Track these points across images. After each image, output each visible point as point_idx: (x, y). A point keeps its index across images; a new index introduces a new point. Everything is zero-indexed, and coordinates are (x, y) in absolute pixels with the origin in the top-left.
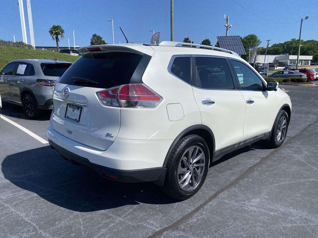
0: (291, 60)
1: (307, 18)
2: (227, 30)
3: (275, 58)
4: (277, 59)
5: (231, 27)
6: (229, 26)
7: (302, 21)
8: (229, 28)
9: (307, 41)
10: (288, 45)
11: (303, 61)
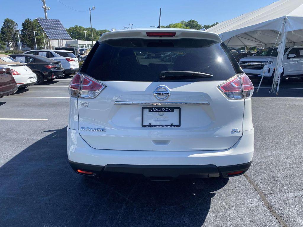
0: (80, 44)
1: (94, 8)
2: (45, 12)
3: (67, 42)
4: (68, 44)
5: (49, 9)
6: (47, 9)
7: (90, 11)
8: (47, 10)
9: (87, 29)
10: (73, 31)
11: (90, 46)
